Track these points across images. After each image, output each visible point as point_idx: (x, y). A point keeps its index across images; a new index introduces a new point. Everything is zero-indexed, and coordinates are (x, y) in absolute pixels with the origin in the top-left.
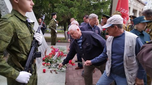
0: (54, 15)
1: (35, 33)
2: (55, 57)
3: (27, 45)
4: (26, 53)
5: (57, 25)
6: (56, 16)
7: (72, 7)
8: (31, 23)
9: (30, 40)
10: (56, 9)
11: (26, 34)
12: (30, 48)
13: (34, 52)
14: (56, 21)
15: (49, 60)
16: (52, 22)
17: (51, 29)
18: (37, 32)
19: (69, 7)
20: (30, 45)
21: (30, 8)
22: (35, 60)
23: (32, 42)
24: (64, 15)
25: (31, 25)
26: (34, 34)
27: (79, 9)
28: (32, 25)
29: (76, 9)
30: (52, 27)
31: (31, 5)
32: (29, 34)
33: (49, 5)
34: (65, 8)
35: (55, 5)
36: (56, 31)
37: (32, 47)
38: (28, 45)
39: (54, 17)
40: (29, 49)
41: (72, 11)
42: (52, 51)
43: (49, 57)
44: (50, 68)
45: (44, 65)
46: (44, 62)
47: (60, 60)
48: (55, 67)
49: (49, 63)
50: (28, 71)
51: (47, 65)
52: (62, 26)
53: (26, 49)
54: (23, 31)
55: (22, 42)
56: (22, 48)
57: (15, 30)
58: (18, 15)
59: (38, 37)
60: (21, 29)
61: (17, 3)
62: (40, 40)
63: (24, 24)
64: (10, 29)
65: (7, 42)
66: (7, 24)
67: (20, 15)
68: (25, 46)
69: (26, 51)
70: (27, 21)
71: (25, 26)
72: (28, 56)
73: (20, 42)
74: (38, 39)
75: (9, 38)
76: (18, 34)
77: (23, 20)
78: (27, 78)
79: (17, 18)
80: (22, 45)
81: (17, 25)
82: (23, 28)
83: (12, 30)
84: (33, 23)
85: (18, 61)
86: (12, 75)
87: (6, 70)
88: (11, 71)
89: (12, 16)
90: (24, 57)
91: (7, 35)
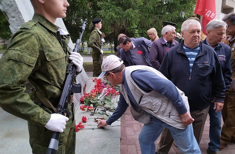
0: (98, 22)
1: (72, 52)
2: (101, 96)
3: (60, 71)
5: (103, 40)
7: (129, 7)
8: (65, 36)
9: (65, 63)
10: (102, 12)
11: (59, 54)
12: (65, 77)
13: (72, 84)
14: (101, 33)
15: (91, 101)
16: (94, 35)
17: (93, 47)
19: (125, 9)
20: (65, 72)
21: (63, 12)
22: (72, 96)
23: (67, 67)
24: (115, 22)
25: (65, 39)
26: (70, 54)
27: (142, 11)
28: (66, 39)
29: (137, 11)
30: (95, 44)
31: (64, 6)
32: (62, 54)
33: (88, 4)
34: (117, 10)
35: (99, 4)
36: (102, 52)
37: (67, 74)
38: (62, 72)
39: (98, 27)
40: (63, 79)
41: (128, 15)
42: (95, 86)
43: (91, 95)
44: (93, 115)
45: (83, 110)
46: (84, 105)
47: (110, 101)
48: (101, 112)
49: (92, 105)
50: (63, 114)
51: (88, 109)
52: (111, 43)
53: (59, 78)
54: (53, 49)
55: (52, 66)
56: (53, 76)
57: (42, 46)
58: (44, 23)
59: (77, 58)
60: (51, 46)
61: (43, 4)
62: (79, 64)
63: (54, 37)
64: (35, 46)
65: (30, 66)
66: (30, 37)
67: (48, 22)
68: (57, 73)
69: (58, 82)
70: (58, 32)
71: (56, 41)
72: (61, 89)
73: (50, 66)
74: (77, 62)
75: (33, 59)
76: (46, 53)
77: (53, 31)
78: (63, 123)
79: (42, 27)
80: (52, 71)
81: (44, 39)
82: (53, 43)
83: (37, 48)
84: (68, 35)
85: (47, 97)
86: (39, 119)
87: (30, 110)
88: (37, 111)
89: (35, 25)
90: (56, 90)
91: (30, 55)
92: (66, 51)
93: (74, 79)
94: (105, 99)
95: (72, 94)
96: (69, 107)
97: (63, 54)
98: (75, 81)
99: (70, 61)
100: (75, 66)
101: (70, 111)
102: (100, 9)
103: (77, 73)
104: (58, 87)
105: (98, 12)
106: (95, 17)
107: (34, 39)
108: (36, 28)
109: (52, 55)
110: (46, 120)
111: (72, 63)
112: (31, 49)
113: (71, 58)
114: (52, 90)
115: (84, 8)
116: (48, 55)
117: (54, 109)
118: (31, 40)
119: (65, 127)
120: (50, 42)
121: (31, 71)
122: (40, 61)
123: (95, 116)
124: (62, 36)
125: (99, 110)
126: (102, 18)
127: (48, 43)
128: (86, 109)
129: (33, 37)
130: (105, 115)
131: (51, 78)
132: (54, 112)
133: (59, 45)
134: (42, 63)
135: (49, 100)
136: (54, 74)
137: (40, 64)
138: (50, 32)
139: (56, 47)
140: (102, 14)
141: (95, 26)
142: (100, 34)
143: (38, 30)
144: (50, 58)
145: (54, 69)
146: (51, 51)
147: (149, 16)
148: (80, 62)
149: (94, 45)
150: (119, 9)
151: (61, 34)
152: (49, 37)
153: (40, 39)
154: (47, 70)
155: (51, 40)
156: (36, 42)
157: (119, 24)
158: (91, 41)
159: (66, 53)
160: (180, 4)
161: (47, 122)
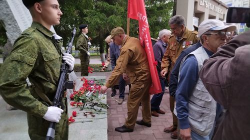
0: (84, 28)
1: (65, 54)
3: (55, 70)
4: (54, 82)
5: (90, 43)
6: (86, 30)
7: (112, 14)
8: (59, 40)
10: (88, 19)
11: (54, 55)
13: (65, 80)
14: (87, 37)
15: (80, 98)
16: (81, 39)
17: (80, 50)
18: (66, 52)
19: (108, 15)
20: (59, 70)
21: (57, 19)
22: (66, 92)
24: (100, 27)
26: (63, 55)
27: (123, 17)
28: (60, 42)
29: (119, 17)
30: (82, 47)
31: (58, 15)
33: (76, 12)
34: (101, 16)
35: (85, 11)
36: (89, 53)
37: (61, 72)
38: (57, 70)
39: (85, 32)
40: (58, 76)
41: (112, 21)
42: (84, 85)
43: (80, 92)
44: (82, 110)
45: (73, 105)
46: (73, 101)
47: (97, 97)
48: (90, 107)
49: (81, 101)
50: (58, 106)
51: (77, 105)
52: (97, 46)
53: (54, 76)
54: (49, 51)
55: (49, 66)
56: (49, 74)
57: (40, 49)
58: (41, 29)
59: (70, 59)
60: (47, 48)
61: (40, 14)
63: (50, 41)
64: (34, 48)
65: (30, 66)
66: (30, 41)
67: (45, 28)
68: (52, 71)
69: (54, 79)
70: (53, 37)
71: (52, 44)
72: (57, 86)
73: (47, 66)
74: (70, 62)
75: (33, 60)
76: (43, 55)
77: (49, 36)
78: (59, 115)
79: (40, 33)
80: (48, 70)
81: (42, 43)
82: (50, 46)
83: (36, 50)
84: (62, 39)
85: (44, 92)
86: (39, 111)
87: (30, 103)
88: (37, 104)
89: (34, 31)
90: (52, 86)
91: (30, 56)
92: (60, 53)
93: (67, 77)
94: (93, 95)
95: (66, 90)
97: (58, 55)
98: (68, 79)
99: (63, 61)
100: (68, 66)
102: (86, 16)
103: (70, 72)
104: (53, 84)
105: (84, 18)
106: (81, 23)
107: (33, 43)
108: (35, 33)
109: (48, 56)
110: (45, 112)
112: (31, 51)
113: (64, 59)
114: (49, 86)
115: (72, 15)
116: (45, 56)
117: (51, 102)
118: (31, 44)
119: (60, 118)
120: (47, 46)
121: (31, 69)
122: (38, 61)
123: (84, 111)
124: (56, 40)
125: (88, 105)
126: (89, 24)
127: (45, 46)
128: (76, 105)
129: (33, 41)
130: (93, 110)
131: (48, 76)
132: (50, 105)
133: (54, 47)
134: (40, 63)
135: (46, 94)
136: (50, 72)
137: (38, 64)
138: (46, 37)
139: (51, 50)
141: (81, 31)
142: (86, 38)
143: (36, 35)
144: (47, 58)
145: (51, 68)
146: (48, 53)
148: (72, 62)
149: (81, 48)
150: (103, 16)
151: (56, 38)
152: (46, 41)
153: (38, 43)
154: (44, 69)
155: (47, 44)
156: (35, 45)
157: (104, 29)
158: (78, 45)
159: (60, 55)
160: (158, 10)
161: (45, 113)
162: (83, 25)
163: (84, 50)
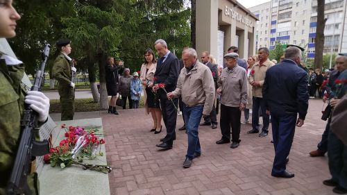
0: (65, 45)
1: (29, 92)
2: (76, 148)
3: (9, 125)
4: (7, 148)
5: (74, 69)
7: (107, 24)
8: (15, 66)
9: (17, 110)
10: (68, 31)
11: (6, 96)
12: (18, 133)
13: (32, 142)
14: (70, 59)
16: (60, 62)
18: (32, 89)
19: (100, 27)
20: (18, 125)
22: (35, 163)
23: (22, 116)
24: (88, 44)
25: (16, 71)
26: (25, 94)
27: (123, 29)
28: (19, 71)
29: (117, 29)
30: (62, 74)
31: (11, 18)
32: (11, 95)
33: (48, 21)
34: (90, 28)
35: (63, 20)
36: (73, 85)
37: (22, 128)
38: (13, 126)
39: (66, 51)
40: (15, 136)
41: (106, 34)
42: (67, 135)
47: (91, 155)
49: (63, 164)
52: (84, 71)
62: (43, 108)
68: (3, 128)
69: (7, 143)
74: (39, 106)
84: (21, 65)
92: (20, 90)
93: (35, 134)
94: (83, 151)
95: (34, 158)
96: (30, 181)
98: (38, 137)
99: (27, 106)
100: (36, 114)
101: (32, 188)
102: (65, 27)
105: (62, 30)
106: (58, 37)
111: (31, 109)
113: (28, 101)
115: (42, 25)
133: (5, 81)
140: (69, 34)
141: (60, 50)
142: (69, 61)
147: (134, 35)
149: (61, 76)
150: (92, 27)
151: (8, 63)
157: (94, 47)
159: (19, 94)
160: (171, 19)
162: (61, 40)
163: (66, 79)
